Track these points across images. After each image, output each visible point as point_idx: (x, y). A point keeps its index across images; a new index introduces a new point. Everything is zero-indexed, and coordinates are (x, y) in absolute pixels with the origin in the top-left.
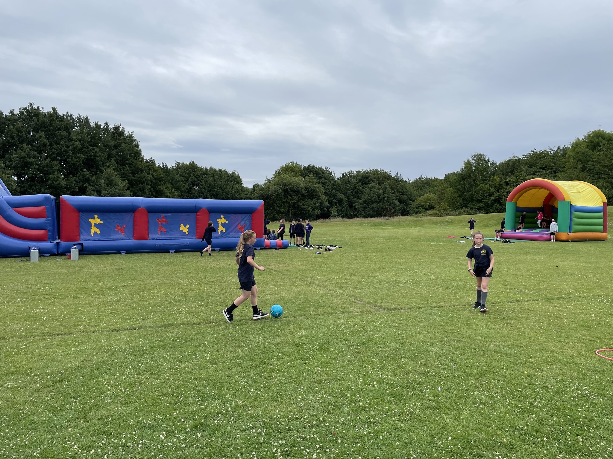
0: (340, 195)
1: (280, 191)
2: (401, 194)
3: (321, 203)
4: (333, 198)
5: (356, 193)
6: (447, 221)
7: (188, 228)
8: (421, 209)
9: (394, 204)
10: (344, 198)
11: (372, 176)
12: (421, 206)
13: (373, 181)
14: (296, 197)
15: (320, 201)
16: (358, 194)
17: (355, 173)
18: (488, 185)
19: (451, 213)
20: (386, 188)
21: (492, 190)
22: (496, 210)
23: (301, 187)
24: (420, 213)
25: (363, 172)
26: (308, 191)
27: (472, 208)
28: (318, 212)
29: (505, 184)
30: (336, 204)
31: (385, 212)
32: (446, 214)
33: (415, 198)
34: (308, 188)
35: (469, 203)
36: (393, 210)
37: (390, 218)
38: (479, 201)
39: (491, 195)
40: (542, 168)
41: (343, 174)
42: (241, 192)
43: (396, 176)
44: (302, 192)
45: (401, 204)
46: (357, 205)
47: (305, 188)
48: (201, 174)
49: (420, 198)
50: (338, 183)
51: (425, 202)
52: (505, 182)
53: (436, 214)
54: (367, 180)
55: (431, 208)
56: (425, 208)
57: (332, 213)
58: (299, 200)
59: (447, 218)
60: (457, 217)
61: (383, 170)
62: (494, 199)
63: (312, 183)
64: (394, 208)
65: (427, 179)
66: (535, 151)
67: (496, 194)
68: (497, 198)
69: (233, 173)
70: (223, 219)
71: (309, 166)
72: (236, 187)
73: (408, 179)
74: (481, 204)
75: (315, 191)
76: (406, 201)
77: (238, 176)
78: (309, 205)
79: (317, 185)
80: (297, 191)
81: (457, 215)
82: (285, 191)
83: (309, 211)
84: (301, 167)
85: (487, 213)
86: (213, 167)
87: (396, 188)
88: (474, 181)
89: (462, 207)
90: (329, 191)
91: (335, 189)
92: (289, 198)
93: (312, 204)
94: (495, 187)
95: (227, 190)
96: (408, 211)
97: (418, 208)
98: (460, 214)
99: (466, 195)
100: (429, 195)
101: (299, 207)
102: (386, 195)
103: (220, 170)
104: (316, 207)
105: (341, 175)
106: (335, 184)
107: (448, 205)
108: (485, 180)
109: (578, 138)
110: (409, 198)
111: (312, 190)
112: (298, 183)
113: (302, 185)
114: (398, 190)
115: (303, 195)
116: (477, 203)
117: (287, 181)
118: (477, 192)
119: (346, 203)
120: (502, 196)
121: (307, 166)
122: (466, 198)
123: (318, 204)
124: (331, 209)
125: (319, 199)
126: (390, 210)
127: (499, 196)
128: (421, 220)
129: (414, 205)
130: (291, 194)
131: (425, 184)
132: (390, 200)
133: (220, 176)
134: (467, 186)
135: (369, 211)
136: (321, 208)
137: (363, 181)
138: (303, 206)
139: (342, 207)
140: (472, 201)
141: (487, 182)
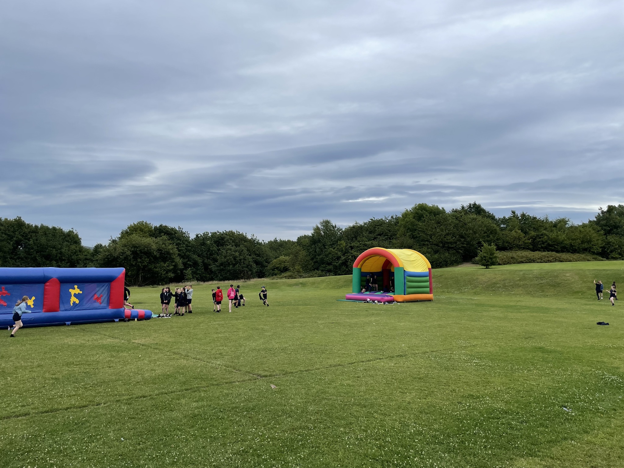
0: (195, 257)
1: (129, 253)
2: (257, 256)
3: (175, 266)
4: (187, 260)
5: (211, 255)
6: (301, 284)
7: (34, 301)
8: (276, 271)
9: (251, 266)
10: (199, 260)
11: (228, 237)
12: (276, 268)
13: (229, 242)
14: (147, 259)
15: (174, 264)
16: (214, 256)
17: (210, 234)
18: (336, 249)
19: (304, 275)
20: (242, 250)
21: (339, 254)
22: (343, 272)
23: (153, 249)
24: (276, 275)
25: (218, 233)
26: (161, 253)
27: (322, 271)
28: (171, 275)
29: (350, 248)
30: (190, 266)
31: (242, 275)
32: (300, 276)
33: (270, 260)
34: (161, 250)
35: (320, 265)
36: (250, 273)
37: (247, 281)
38: (329, 264)
39: (339, 258)
40: (380, 235)
41: (197, 236)
42: (79, 253)
43: (252, 238)
44: (154, 254)
45: (258, 266)
46: (213, 267)
47: (158, 250)
48: (29, 232)
49: (275, 260)
50: (192, 244)
51: (280, 264)
52: (351, 247)
53: (291, 276)
54: (223, 241)
55: (285, 270)
56: (280, 270)
57: (186, 276)
58: (150, 262)
59: (301, 280)
60: (310, 279)
61: (239, 232)
62: (341, 262)
63: (165, 244)
64: (251, 270)
65: (281, 241)
66: (374, 219)
67: (343, 258)
68: (344, 261)
69: (70, 231)
70: (76, 288)
71: (161, 226)
72: (73, 247)
73: (263, 241)
74: (331, 267)
75: (168, 253)
76: (262, 263)
77: (77, 235)
78: (162, 267)
79: (170, 247)
80: (147, 253)
81: (309, 277)
82: (134, 253)
83: (162, 274)
84: (152, 227)
85: (336, 275)
86: (45, 224)
87: (252, 251)
88: (324, 245)
89: (314, 270)
90: (183, 253)
91: (190, 251)
92: (139, 260)
93: (165, 267)
94: (342, 251)
95: (63, 250)
96: (264, 273)
97: (273, 270)
98: (312, 276)
99: (317, 258)
100: (284, 257)
101: (150, 270)
102: (242, 257)
103: (54, 229)
104: (169, 270)
105: (195, 236)
106: (189, 245)
107: (301, 268)
108: (333, 244)
109: (407, 210)
110: (265, 260)
111: (165, 252)
112: (150, 244)
113: (154, 247)
114: (254, 252)
115: (155, 257)
116: (327, 266)
117: (137, 242)
118: (327, 256)
119: (201, 265)
120: (348, 259)
121: (158, 226)
122: (317, 261)
123: (172, 267)
124: (184, 271)
125: (173, 262)
126: (247, 273)
127: (345, 259)
128: (277, 283)
129: (270, 266)
130: (141, 256)
131: (279, 246)
132: (247, 262)
133: (54, 235)
134: (318, 250)
135: (226, 274)
136: (174, 270)
137: (219, 242)
138: (155, 269)
139: (197, 269)
140: (323, 264)
141: (334, 246)
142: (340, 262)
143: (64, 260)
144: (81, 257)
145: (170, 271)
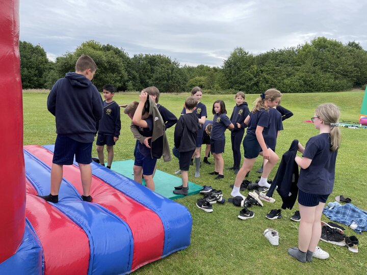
0: (134, 72)
3: (122, 77)
4: (128, 74)
5: (145, 72)
9: (180, 82)
10: (137, 75)
11: (157, 59)
13: (159, 63)
15: (120, 75)
16: (148, 73)
17: (144, 56)
18: (249, 72)
19: (222, 92)
21: (252, 76)
22: (254, 91)
23: (103, 61)
25: (150, 56)
26: (110, 65)
27: (235, 89)
28: (118, 84)
29: (261, 72)
30: (131, 79)
31: (173, 89)
32: (219, 93)
33: (188, 80)
34: (110, 62)
35: (234, 85)
36: (179, 88)
37: (178, 94)
38: (241, 84)
39: (251, 79)
40: (282, 62)
41: (135, 56)
42: (45, 63)
43: (174, 61)
44: (104, 65)
46: (150, 81)
47: (108, 62)
49: (191, 80)
50: (132, 62)
51: (196, 82)
52: (261, 70)
54: (154, 62)
57: (128, 87)
60: (226, 95)
61: (165, 56)
63: (114, 58)
64: (179, 85)
69: (37, 46)
71: (108, 45)
72: (40, 58)
74: (244, 86)
75: (116, 65)
77: (43, 50)
78: (111, 77)
79: (118, 60)
81: (226, 94)
84: (101, 46)
88: (239, 68)
89: (229, 88)
90: (125, 68)
91: (130, 67)
93: (113, 77)
94: (254, 74)
95: (32, 60)
96: (184, 89)
97: (191, 87)
98: (228, 93)
99: (232, 79)
100: (199, 77)
101: (101, 79)
104: (116, 80)
105: (133, 57)
106: (130, 62)
107: (219, 86)
109: (307, 42)
110: (184, 79)
111: (113, 64)
112: (101, 56)
113: (104, 59)
115: (105, 68)
118: (241, 77)
119: (139, 79)
121: (106, 45)
122: (232, 81)
123: (119, 78)
124: (126, 83)
125: (120, 74)
126: (177, 88)
129: (187, 85)
132: (177, 79)
133: (25, 47)
134: (233, 72)
136: (120, 81)
137: (151, 63)
138: (105, 78)
139: (136, 82)
140: (236, 83)
141: (248, 69)
142: (253, 82)
143: (33, 68)
144: (47, 66)
145: (118, 81)
